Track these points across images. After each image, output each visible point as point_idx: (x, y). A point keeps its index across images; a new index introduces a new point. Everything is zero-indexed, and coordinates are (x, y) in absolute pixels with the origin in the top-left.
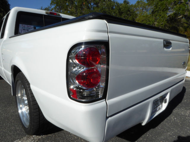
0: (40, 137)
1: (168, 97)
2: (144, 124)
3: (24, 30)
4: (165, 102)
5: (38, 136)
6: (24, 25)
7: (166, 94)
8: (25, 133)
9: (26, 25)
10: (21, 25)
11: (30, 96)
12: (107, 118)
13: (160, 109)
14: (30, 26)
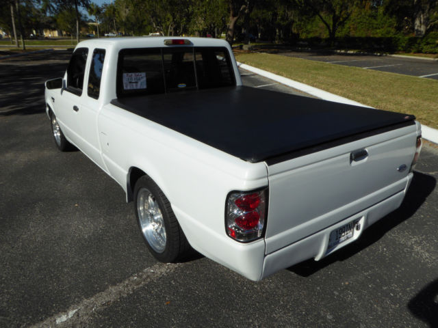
0: (176, 265)
1: (362, 222)
2: (317, 259)
3: (130, 82)
4: (358, 229)
5: (173, 264)
6: (130, 74)
7: (360, 218)
8: (154, 260)
9: (133, 74)
10: (125, 75)
11: (168, 216)
12: (265, 256)
13: (348, 238)
14: (140, 74)
